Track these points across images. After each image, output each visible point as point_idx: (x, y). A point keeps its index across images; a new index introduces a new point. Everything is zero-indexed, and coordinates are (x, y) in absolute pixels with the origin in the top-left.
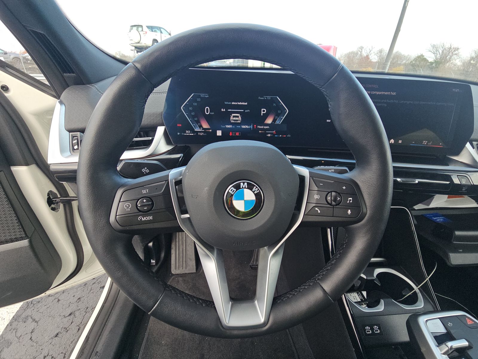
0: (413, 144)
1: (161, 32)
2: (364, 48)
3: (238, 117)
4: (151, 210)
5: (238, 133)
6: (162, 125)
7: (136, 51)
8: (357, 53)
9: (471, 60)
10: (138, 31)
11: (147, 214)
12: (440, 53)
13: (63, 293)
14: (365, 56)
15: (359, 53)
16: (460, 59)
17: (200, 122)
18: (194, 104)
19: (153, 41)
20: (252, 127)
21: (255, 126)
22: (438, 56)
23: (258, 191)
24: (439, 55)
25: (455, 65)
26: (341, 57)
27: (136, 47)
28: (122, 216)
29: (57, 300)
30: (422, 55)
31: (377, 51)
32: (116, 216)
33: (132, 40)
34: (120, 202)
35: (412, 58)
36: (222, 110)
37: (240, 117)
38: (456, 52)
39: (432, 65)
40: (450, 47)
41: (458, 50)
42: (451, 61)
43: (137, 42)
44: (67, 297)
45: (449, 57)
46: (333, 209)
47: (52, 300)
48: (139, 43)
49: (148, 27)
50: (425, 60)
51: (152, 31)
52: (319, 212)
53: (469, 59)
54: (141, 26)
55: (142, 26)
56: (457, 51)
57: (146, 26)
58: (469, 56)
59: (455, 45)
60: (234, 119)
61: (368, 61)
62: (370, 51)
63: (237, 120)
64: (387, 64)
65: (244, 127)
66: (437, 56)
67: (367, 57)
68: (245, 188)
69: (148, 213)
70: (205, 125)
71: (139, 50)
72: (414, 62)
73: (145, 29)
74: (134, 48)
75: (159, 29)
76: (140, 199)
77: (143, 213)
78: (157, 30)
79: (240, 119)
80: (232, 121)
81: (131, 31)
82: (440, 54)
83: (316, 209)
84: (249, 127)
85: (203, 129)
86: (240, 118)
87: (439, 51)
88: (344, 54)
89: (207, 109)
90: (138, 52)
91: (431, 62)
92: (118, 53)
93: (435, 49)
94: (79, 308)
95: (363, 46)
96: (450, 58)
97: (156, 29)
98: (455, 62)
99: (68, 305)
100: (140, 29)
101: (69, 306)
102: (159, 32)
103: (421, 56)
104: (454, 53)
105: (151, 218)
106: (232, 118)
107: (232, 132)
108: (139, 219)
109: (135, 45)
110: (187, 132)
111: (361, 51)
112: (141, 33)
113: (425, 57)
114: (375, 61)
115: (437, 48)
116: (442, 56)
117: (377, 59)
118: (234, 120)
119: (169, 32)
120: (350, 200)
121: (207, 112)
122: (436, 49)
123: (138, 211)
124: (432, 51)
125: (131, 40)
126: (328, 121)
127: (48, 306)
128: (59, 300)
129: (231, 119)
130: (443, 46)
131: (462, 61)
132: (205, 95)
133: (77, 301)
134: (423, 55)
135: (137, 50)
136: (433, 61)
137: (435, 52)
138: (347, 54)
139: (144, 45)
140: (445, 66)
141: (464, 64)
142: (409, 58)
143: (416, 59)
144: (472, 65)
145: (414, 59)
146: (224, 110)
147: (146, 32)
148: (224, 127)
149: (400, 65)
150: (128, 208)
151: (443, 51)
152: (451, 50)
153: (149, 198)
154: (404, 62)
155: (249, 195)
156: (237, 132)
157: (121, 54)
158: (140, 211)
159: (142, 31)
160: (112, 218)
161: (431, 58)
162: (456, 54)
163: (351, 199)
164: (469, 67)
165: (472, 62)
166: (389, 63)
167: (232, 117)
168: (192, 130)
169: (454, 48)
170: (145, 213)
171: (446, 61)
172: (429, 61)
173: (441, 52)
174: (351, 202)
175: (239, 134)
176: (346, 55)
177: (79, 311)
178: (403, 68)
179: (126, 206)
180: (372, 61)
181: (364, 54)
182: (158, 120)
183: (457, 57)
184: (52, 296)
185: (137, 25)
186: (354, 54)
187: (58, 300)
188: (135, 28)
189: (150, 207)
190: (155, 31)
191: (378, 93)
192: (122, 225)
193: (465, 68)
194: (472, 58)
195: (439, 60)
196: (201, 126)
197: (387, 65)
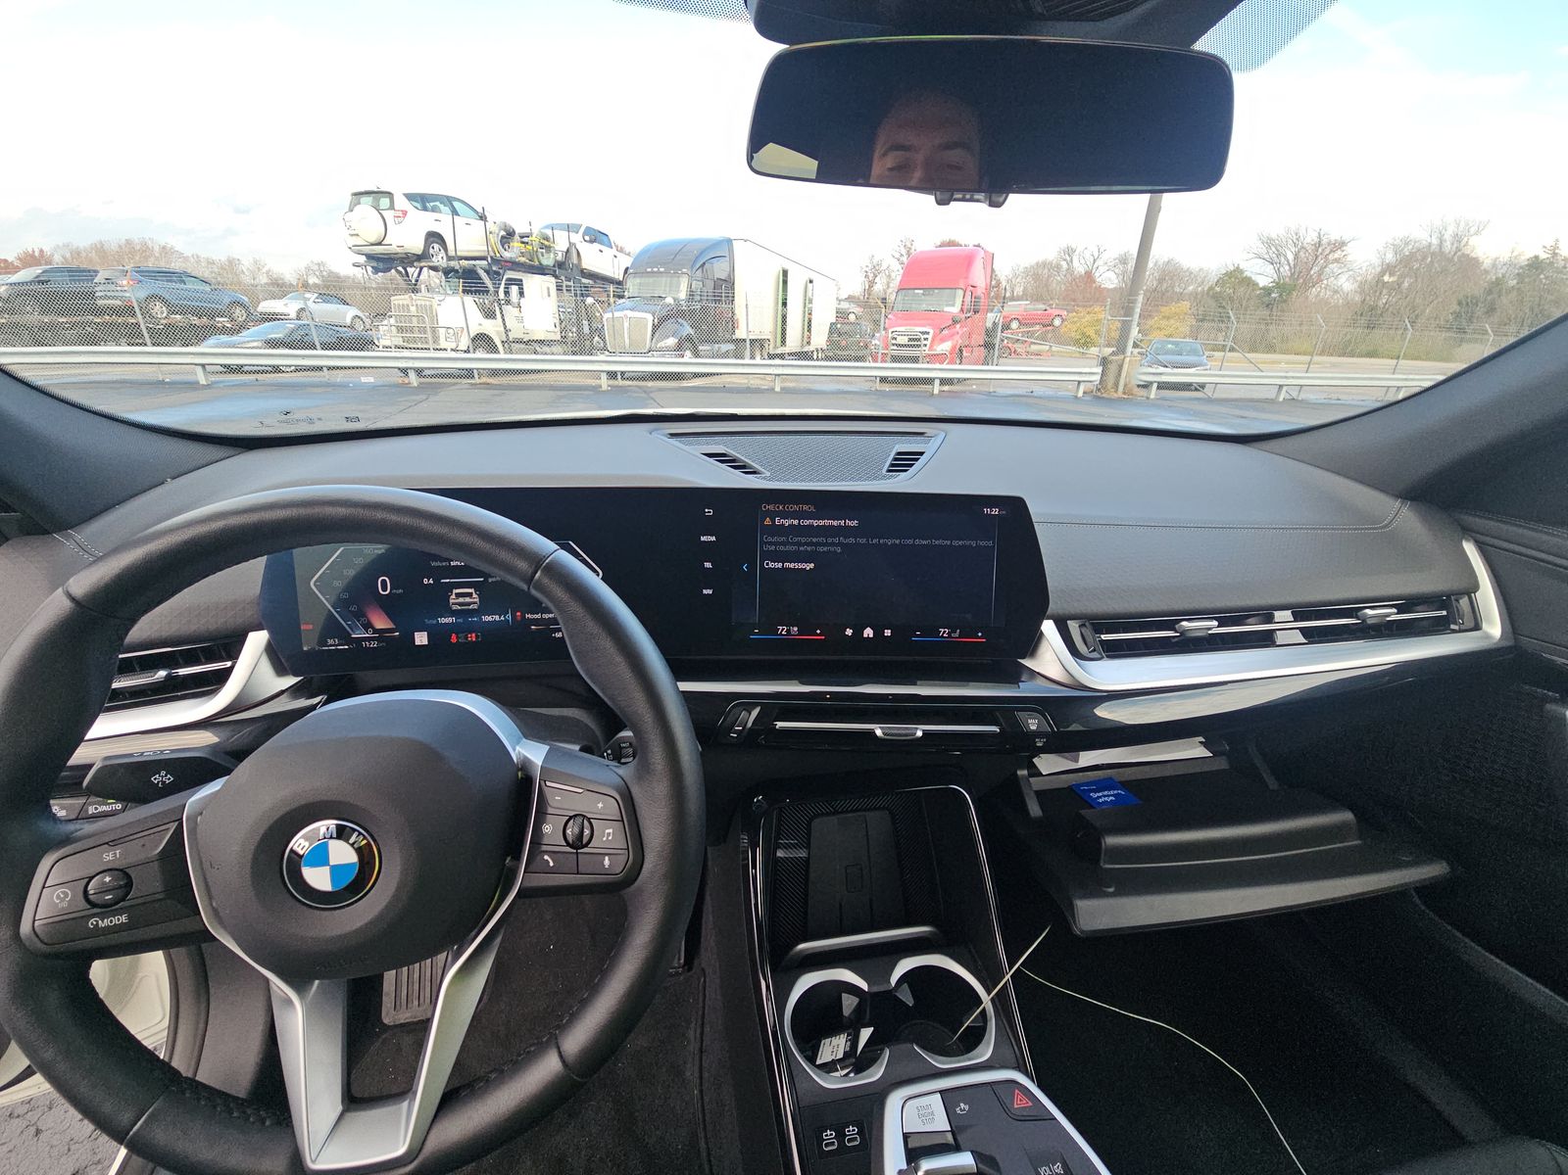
0: (918, 636)
1: (455, 212)
2: (1077, 253)
3: (470, 595)
4: (123, 899)
5: (474, 635)
6: (259, 628)
7: (369, 269)
8: (1058, 267)
9: (1383, 273)
10: (378, 210)
11: (112, 911)
12: (1288, 261)
13: (50, 1108)
14: (1083, 272)
15: (1064, 264)
16: (1351, 273)
17: (364, 615)
18: (345, 573)
19: (426, 240)
20: (509, 617)
21: (518, 614)
22: (1285, 270)
23: (365, 842)
24: (1287, 268)
25: (1336, 292)
26: (1016, 276)
27: (370, 257)
28: (51, 920)
29: (33, 1130)
30: (1238, 268)
31: (1115, 260)
32: (34, 921)
33: (357, 235)
34: (44, 887)
35: (1213, 279)
36: (425, 581)
37: (474, 595)
38: (1336, 255)
39: (1270, 294)
40: (1316, 240)
41: (1344, 248)
42: (1325, 282)
43: (373, 240)
44: (61, 1122)
45: (1316, 269)
46: (575, 856)
47: (19, 1131)
48: (380, 244)
49: (410, 197)
50: (1249, 282)
51: (425, 209)
52: (551, 864)
53: (1379, 269)
54: (389, 195)
55: (389, 193)
56: (1339, 252)
57: (404, 194)
58: (1376, 261)
59: (1334, 236)
60: (461, 600)
61: (1090, 287)
62: (1095, 261)
63: (469, 604)
64: (1136, 300)
65: (488, 618)
66: (1281, 269)
67: (1089, 275)
68: (331, 838)
69: (117, 907)
70: (381, 622)
71: (381, 266)
72: (1218, 289)
73: (401, 203)
74: (362, 259)
75: (448, 201)
76: (97, 874)
77: (103, 910)
78: (442, 206)
79: (477, 600)
80: (454, 607)
81: (355, 209)
82: (1289, 265)
83: (546, 857)
84: (502, 618)
85: (376, 631)
86: (476, 598)
87: (1285, 256)
88: (1021, 269)
89: (384, 581)
90: (376, 270)
91: (1264, 288)
92: (316, 268)
93: (1274, 249)
94: (99, 1157)
95: (1074, 247)
96: (1320, 273)
97: (438, 203)
98: (1335, 282)
99: (66, 1148)
100: (385, 202)
101: (69, 1150)
102: (446, 209)
103: (1234, 271)
104: (1331, 257)
105: (124, 919)
106: (453, 599)
107: (457, 634)
108: (92, 924)
109: (368, 249)
110: (330, 642)
111: (1068, 259)
112: (389, 215)
113: (1246, 274)
114: (1112, 286)
115: (1279, 248)
116: (1295, 267)
117: (1116, 281)
118: (460, 604)
119: (480, 210)
120: (609, 834)
121: (385, 589)
122: (1278, 251)
123: (89, 907)
124: (1266, 256)
125: (352, 235)
126: (705, 592)
127: (10, 1146)
128: (38, 1132)
129: (451, 601)
130: (1297, 239)
131: (1355, 278)
132: (374, 549)
133: (93, 1136)
134: (1241, 267)
135: (375, 264)
136: (1271, 285)
137: (1276, 259)
138: (1032, 267)
139: (399, 250)
140: (1307, 298)
141: (1362, 285)
142: (1205, 277)
143: (1221, 282)
144: (1387, 288)
145: (1218, 281)
146: (431, 581)
147: (405, 213)
148: (435, 622)
149: (1180, 297)
150: (62, 900)
151: (1296, 257)
152: (1320, 250)
153: (121, 870)
154: (1191, 288)
155: (343, 854)
156: (471, 633)
157: (325, 273)
158: (93, 905)
159: (392, 207)
160: (25, 927)
161: (1263, 276)
162: (1337, 261)
163: (611, 831)
164: (1378, 294)
165: (1386, 278)
166: (1140, 298)
167: (453, 596)
168: (345, 637)
169: (1329, 244)
170: (106, 909)
171: (1309, 283)
172: (1261, 286)
173: (1291, 257)
174: (610, 838)
175: (477, 636)
176: (1027, 271)
177: (100, 1167)
178: (1188, 307)
179: (58, 897)
180: (1103, 286)
181: (1080, 268)
182: (251, 614)
183: (1340, 268)
184: (18, 1116)
185: (376, 190)
186: (1052, 267)
187: (37, 1130)
188: (365, 200)
189: (120, 893)
190: (434, 210)
191: (815, 523)
192: (50, 942)
193: (1368, 298)
194: (1389, 269)
195: (1287, 279)
196: (368, 626)
197: (1134, 302)
